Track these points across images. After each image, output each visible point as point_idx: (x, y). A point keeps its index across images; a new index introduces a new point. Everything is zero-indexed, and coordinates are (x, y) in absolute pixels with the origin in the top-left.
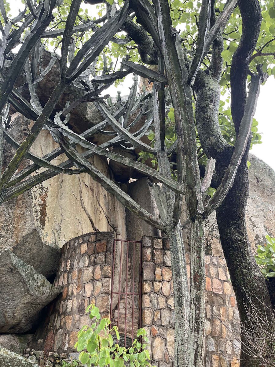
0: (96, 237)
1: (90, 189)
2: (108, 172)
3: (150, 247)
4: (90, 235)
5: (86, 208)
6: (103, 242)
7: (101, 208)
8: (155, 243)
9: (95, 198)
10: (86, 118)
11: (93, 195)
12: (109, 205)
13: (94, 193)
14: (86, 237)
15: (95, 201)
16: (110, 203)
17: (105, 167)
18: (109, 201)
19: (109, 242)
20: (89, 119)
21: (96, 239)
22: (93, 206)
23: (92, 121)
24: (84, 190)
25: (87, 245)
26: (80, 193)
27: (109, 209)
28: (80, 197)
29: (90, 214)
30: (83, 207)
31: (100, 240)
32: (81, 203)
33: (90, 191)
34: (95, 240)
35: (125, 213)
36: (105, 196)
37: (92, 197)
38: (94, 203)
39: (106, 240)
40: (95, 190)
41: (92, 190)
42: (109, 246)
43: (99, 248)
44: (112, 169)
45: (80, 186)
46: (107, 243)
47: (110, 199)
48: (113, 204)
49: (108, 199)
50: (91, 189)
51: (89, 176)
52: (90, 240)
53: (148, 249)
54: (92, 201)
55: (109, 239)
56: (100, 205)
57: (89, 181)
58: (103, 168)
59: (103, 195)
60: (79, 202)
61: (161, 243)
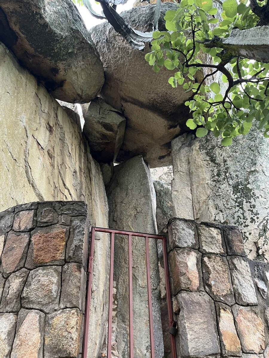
0: (35, 215)
1: (46, 153)
2: (81, 139)
3: (192, 248)
4: (16, 210)
5: (37, 183)
6: (57, 230)
7: (66, 190)
8: (203, 238)
9: (56, 171)
10: (41, 17)
11: (52, 165)
12: (81, 188)
13: (56, 163)
14: (7, 217)
15: (57, 176)
16: (84, 186)
17: (76, 131)
18: (81, 181)
19: (74, 230)
20: (47, 20)
21: (35, 222)
22: (52, 183)
23: (53, 27)
24: (34, 151)
25: (5, 242)
26: (26, 153)
27: (81, 195)
28: (25, 161)
29: (43, 196)
30: (29, 181)
31: (48, 225)
32: (27, 172)
33: (47, 156)
34: (30, 226)
35: (107, 206)
36: (75, 172)
37: (50, 168)
38: (53, 178)
39: (63, 224)
40: (58, 159)
41: (51, 156)
42: (76, 243)
43: (41, 249)
44: (87, 139)
45: (26, 142)
46: (69, 235)
47: (83, 180)
48: (89, 189)
49: (81, 178)
50: (49, 154)
51: (46, 133)
52: (16, 226)
53: (188, 254)
54: (50, 174)
55: (76, 222)
56: (65, 185)
57: (47, 141)
58: (73, 132)
59: (73, 170)
60: (22, 170)
61: (219, 237)
